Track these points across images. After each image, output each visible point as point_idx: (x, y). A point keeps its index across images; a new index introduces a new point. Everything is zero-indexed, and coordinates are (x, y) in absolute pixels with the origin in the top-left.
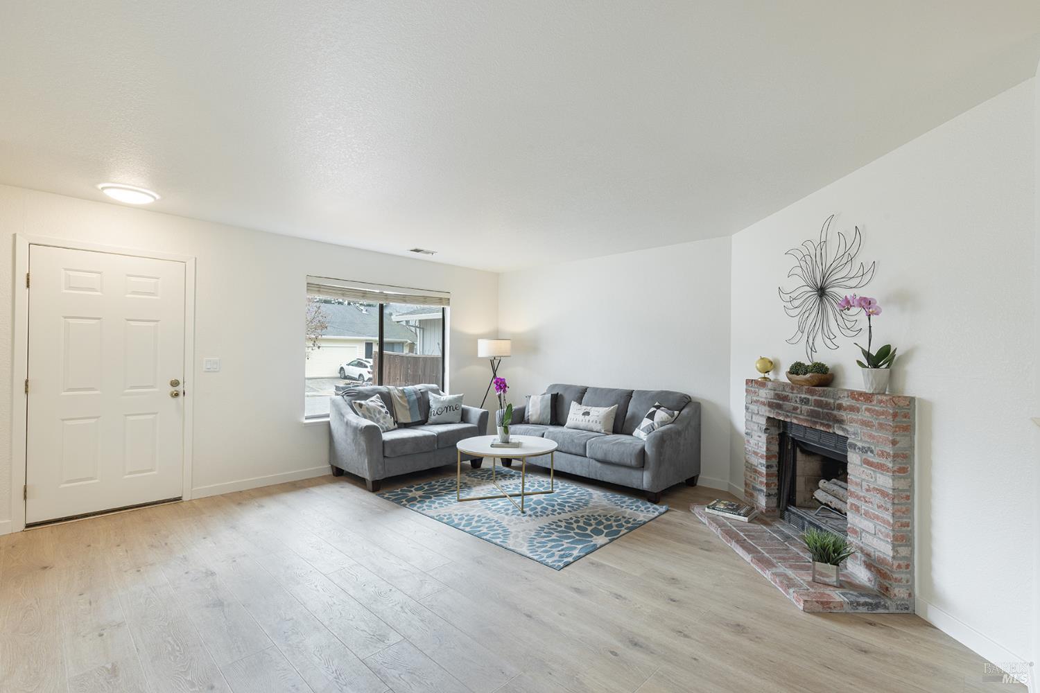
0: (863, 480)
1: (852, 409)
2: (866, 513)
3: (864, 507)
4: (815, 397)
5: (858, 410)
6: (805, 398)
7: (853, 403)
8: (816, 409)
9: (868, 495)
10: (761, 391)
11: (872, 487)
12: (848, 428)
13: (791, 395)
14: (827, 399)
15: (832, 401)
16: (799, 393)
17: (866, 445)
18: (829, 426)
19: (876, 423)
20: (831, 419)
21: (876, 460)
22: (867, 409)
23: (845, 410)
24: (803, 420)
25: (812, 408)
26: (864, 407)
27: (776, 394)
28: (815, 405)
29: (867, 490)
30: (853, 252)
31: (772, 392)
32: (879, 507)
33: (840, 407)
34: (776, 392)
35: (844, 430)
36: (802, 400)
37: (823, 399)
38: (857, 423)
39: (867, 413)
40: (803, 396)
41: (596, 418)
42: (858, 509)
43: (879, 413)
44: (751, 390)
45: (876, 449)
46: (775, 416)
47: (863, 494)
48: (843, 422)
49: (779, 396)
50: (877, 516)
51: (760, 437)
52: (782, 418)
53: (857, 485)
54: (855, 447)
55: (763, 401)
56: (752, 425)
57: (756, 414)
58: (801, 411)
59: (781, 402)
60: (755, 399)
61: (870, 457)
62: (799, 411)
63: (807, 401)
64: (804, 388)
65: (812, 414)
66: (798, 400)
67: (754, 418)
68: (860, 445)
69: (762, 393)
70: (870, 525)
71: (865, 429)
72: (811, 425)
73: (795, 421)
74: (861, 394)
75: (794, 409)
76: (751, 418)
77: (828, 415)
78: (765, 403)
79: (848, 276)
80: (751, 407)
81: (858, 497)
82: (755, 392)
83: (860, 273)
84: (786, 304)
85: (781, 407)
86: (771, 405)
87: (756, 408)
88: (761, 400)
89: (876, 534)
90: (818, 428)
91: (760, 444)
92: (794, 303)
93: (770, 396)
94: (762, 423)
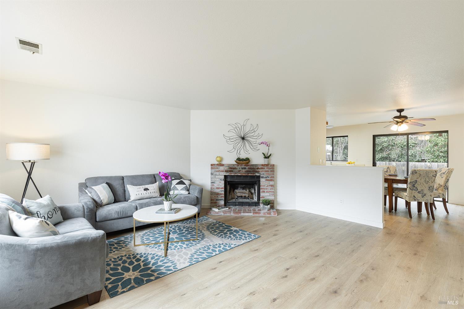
0: (265, 184)
2: (267, 192)
3: (266, 190)
4: (248, 167)
5: (264, 168)
7: (263, 167)
9: (267, 188)
10: (221, 167)
11: (268, 185)
12: (261, 173)
13: (237, 167)
15: (255, 167)
17: (267, 176)
18: (254, 174)
19: (270, 171)
20: (255, 172)
21: (269, 179)
22: (267, 168)
23: (260, 169)
24: (243, 174)
25: (247, 170)
26: (266, 167)
27: (230, 168)
28: (248, 169)
29: (267, 186)
30: (255, 130)
32: (270, 189)
33: (258, 168)
35: (259, 174)
36: (242, 168)
37: (252, 167)
38: (264, 171)
39: (267, 169)
40: (243, 167)
41: (153, 191)
42: (264, 192)
43: (270, 169)
44: (214, 167)
45: (270, 176)
46: (229, 175)
47: (265, 188)
48: (259, 172)
49: (231, 168)
50: (270, 192)
51: (220, 182)
52: (233, 175)
53: (264, 186)
54: (263, 177)
55: (222, 170)
56: (215, 179)
57: (218, 175)
58: (242, 171)
59: (232, 170)
60: (217, 170)
61: (268, 179)
62: (241, 171)
63: (245, 168)
64: (243, 165)
65: (247, 171)
66: (241, 168)
67: (217, 177)
68: (265, 176)
69: (222, 168)
70: (268, 194)
71: (266, 173)
72: (247, 175)
73: (239, 175)
74: (265, 165)
75: (239, 171)
76: (214, 177)
77: (253, 171)
78: (223, 171)
79: (254, 136)
80: (215, 173)
81: (264, 189)
82: (217, 168)
83: (258, 136)
84: (227, 140)
85: (232, 171)
86: (226, 171)
87: (218, 173)
88: (221, 170)
89: (269, 196)
90: (249, 175)
91: (220, 185)
92: (231, 140)
93: (226, 168)
94: (222, 177)
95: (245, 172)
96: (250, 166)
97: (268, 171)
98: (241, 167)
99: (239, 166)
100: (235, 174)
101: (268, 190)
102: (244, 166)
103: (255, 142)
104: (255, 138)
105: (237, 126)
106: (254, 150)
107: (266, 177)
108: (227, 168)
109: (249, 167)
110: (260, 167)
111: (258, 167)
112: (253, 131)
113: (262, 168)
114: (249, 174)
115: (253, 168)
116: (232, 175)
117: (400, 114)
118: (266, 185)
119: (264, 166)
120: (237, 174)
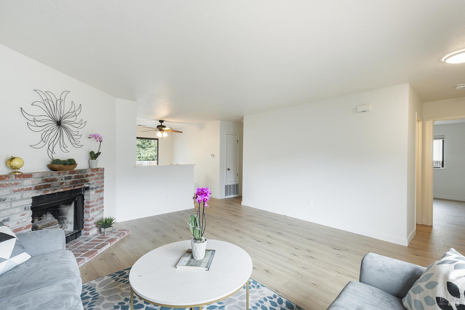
0: (95, 198)
1: (92, 175)
3: (95, 208)
4: (74, 175)
5: (94, 175)
6: (68, 177)
8: (75, 180)
10: (24, 181)
11: (98, 199)
13: (57, 177)
14: (81, 174)
15: (84, 174)
16: (64, 175)
17: (96, 186)
18: (82, 185)
19: (100, 177)
20: (83, 182)
21: (99, 189)
22: (97, 174)
23: (89, 176)
24: (67, 188)
25: (73, 180)
27: (44, 180)
28: (75, 178)
29: (97, 201)
30: (77, 113)
31: (41, 179)
33: (87, 176)
34: (44, 178)
35: (89, 184)
36: (66, 178)
38: (93, 179)
39: (97, 175)
40: (67, 176)
42: (93, 210)
43: (100, 174)
44: (7, 183)
45: (99, 186)
46: (42, 194)
47: (95, 204)
48: (88, 181)
49: (47, 180)
50: (100, 208)
51: (24, 215)
52: (50, 193)
53: (93, 201)
54: (92, 188)
55: (29, 187)
56: (11, 211)
57: (19, 200)
58: (66, 184)
59: (49, 183)
60: (16, 189)
62: (64, 184)
63: (70, 178)
64: (68, 172)
65: (73, 183)
66: (63, 179)
67: (14, 204)
68: (94, 187)
69: (28, 183)
70: (98, 212)
71: (96, 181)
72: (72, 188)
73: (61, 190)
74: (95, 169)
75: (62, 184)
76: (9, 207)
77: (81, 180)
78: (30, 189)
79: (75, 122)
80: (11, 197)
81: (94, 206)
82: (16, 184)
83: (80, 123)
84: (29, 122)
85: (49, 186)
86: (37, 188)
87: (18, 196)
88: (25, 188)
90: (76, 188)
91: (24, 220)
92: (37, 123)
93: (37, 182)
94: (27, 203)
95: (71, 184)
96: (78, 173)
97: (98, 178)
98: (64, 176)
99: (62, 174)
100: (55, 190)
101: (98, 206)
102: (69, 174)
103: (76, 133)
104: (77, 125)
105: (49, 98)
106: (76, 146)
107: (96, 188)
108: (40, 180)
109: (76, 175)
110: (89, 173)
111: (87, 174)
112: (73, 114)
114: (76, 186)
115: (82, 176)
116: (48, 194)
117: (161, 124)
119: (94, 171)
120: (57, 189)
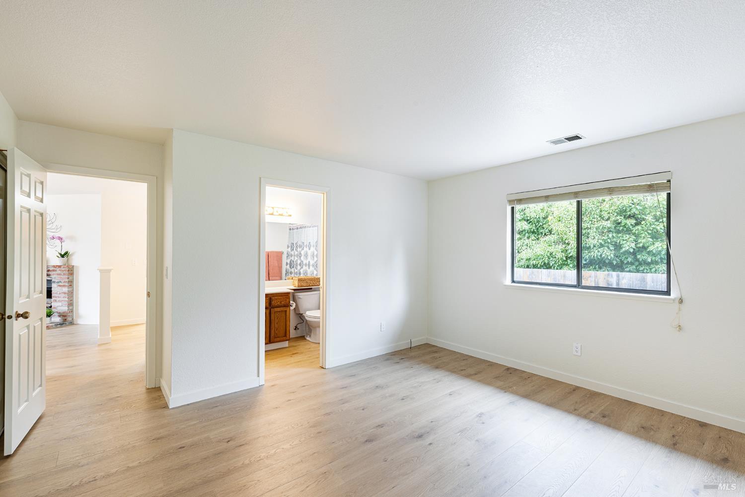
0: (57, 291)
2: (59, 301)
3: (58, 299)
5: (56, 271)
7: (54, 269)
9: (59, 296)
11: (61, 292)
19: (62, 273)
21: (62, 284)
22: (60, 270)
26: (58, 269)
30: (53, 220)
32: (63, 298)
35: (51, 278)
38: (55, 275)
42: (55, 301)
43: (63, 271)
45: (62, 281)
48: (50, 275)
50: (62, 301)
53: (56, 293)
54: (54, 282)
61: (60, 284)
68: (56, 281)
70: (60, 304)
71: (58, 276)
74: (57, 266)
79: (51, 228)
81: (56, 297)
83: (56, 228)
89: (62, 306)
97: (60, 274)
101: (60, 299)
104: (53, 231)
106: (51, 246)
107: (58, 282)
113: (54, 271)
118: (58, 293)
